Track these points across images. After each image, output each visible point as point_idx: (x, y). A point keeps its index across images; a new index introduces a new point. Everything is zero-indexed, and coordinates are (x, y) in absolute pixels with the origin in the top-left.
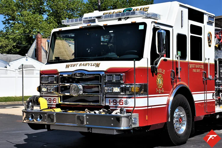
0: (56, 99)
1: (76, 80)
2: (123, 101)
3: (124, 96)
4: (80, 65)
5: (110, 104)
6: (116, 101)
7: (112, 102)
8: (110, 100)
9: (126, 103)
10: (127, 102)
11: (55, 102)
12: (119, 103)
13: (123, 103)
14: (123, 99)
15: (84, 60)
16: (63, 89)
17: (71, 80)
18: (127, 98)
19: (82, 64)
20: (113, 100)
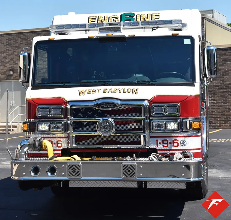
0: (61, 141)
1: (99, 112)
2: (178, 141)
3: (180, 135)
4: (105, 91)
5: (157, 146)
6: (167, 141)
7: (160, 143)
8: (157, 141)
9: (183, 143)
10: (185, 143)
11: (59, 145)
12: (172, 144)
13: (178, 143)
14: (178, 138)
15: (103, 83)
16: (76, 126)
17: (90, 113)
18: (184, 137)
19: (108, 90)
20: (163, 141)
